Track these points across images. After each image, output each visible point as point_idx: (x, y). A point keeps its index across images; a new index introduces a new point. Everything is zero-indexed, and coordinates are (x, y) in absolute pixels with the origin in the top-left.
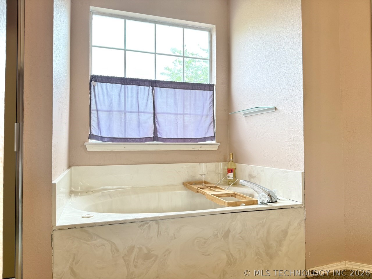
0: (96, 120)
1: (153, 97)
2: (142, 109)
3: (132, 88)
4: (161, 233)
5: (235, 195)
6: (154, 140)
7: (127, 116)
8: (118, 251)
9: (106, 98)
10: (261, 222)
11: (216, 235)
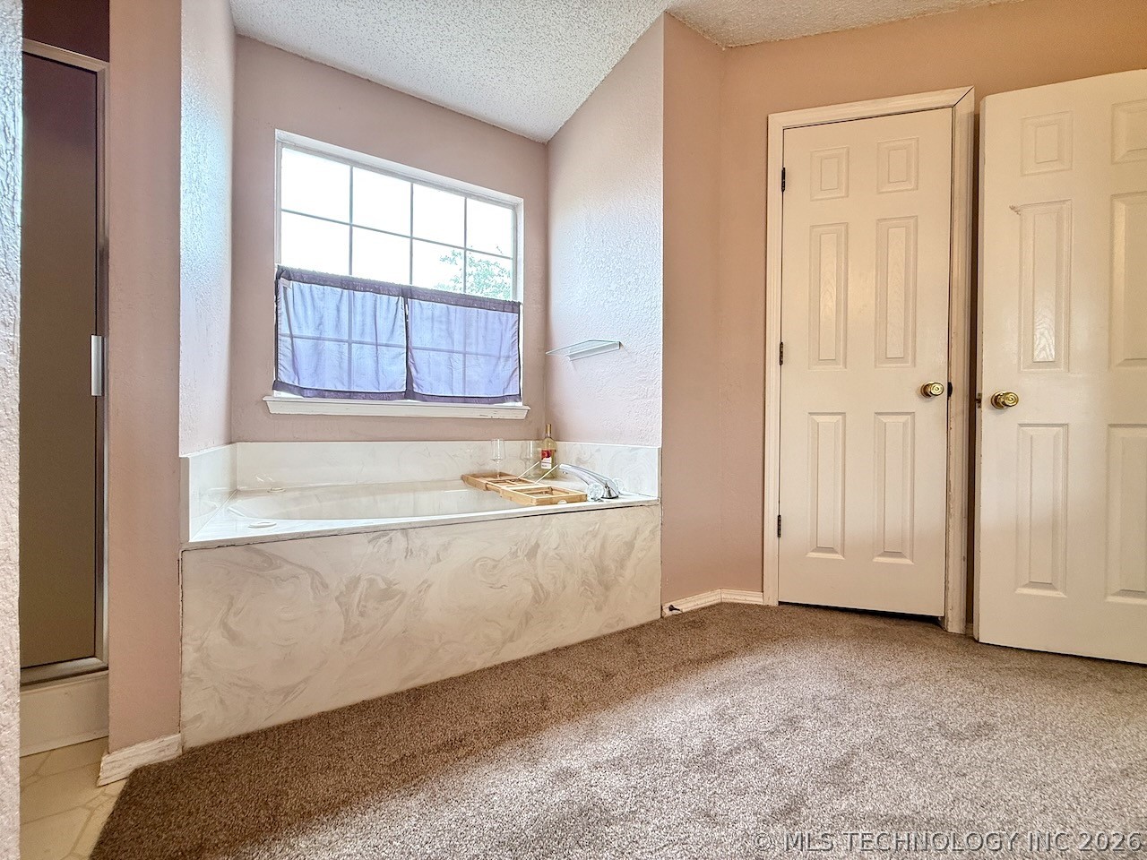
0: (290, 355)
1: (406, 317)
2: (383, 339)
3: (364, 296)
4: (412, 553)
5: (552, 490)
6: (406, 398)
7: (354, 350)
8: (326, 586)
9: (310, 312)
10: (591, 529)
11: (514, 554)
